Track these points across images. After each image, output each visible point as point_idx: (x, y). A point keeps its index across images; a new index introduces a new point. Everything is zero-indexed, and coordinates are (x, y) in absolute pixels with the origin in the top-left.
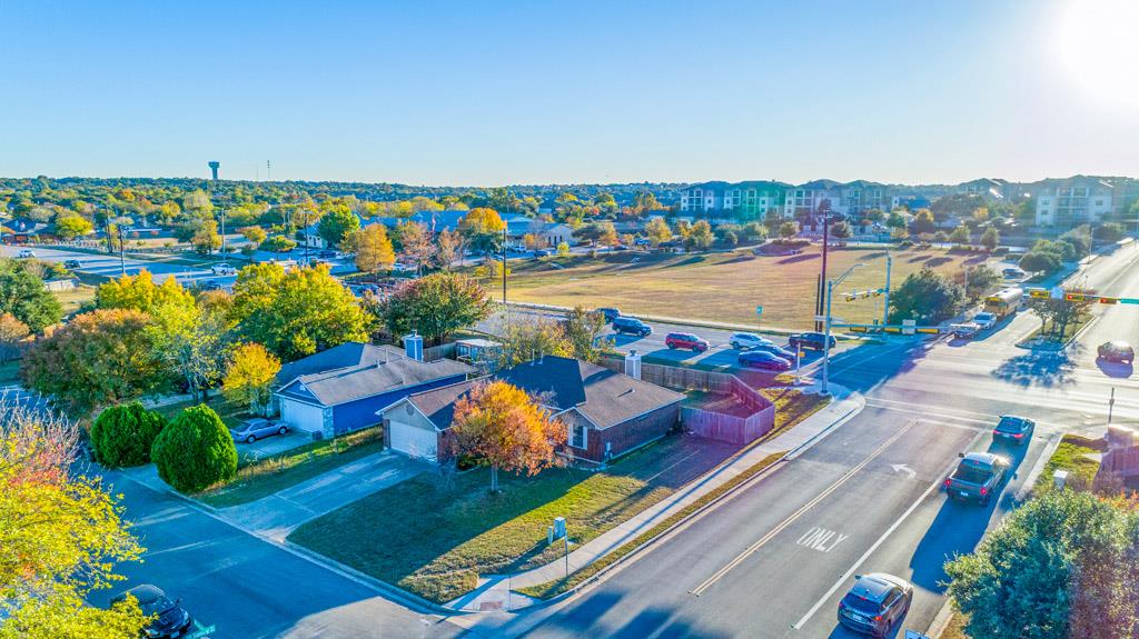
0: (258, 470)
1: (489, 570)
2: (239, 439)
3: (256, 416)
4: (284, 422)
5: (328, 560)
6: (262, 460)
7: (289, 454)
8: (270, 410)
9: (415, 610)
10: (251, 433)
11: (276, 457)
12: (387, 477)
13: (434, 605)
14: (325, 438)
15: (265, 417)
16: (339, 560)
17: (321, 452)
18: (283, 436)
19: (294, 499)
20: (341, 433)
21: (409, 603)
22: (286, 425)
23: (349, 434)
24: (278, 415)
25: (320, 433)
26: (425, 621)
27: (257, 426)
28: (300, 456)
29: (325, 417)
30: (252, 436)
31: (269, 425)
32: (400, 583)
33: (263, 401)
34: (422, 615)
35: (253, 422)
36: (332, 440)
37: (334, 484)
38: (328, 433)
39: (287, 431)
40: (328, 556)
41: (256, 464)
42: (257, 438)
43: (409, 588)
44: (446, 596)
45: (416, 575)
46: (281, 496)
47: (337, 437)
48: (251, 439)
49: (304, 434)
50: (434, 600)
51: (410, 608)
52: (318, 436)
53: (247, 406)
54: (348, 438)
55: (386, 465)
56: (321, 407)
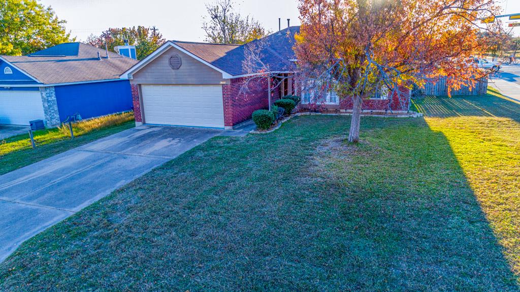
12: (164, 147)
14: (49, 126)
17: (47, 137)
29: (44, 100)
38: (53, 121)
49: (19, 128)
52: (38, 123)
55: (152, 137)
56: (38, 88)
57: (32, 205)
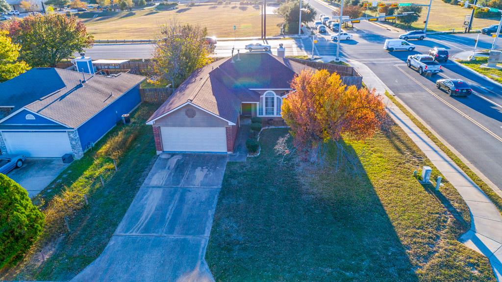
1: (452, 232)
12: (205, 177)
14: (77, 158)
20: (86, 151)
22: (21, 158)
25: (71, 156)
29: (72, 139)
38: (79, 154)
46: (128, 232)
52: (67, 158)
56: (65, 132)
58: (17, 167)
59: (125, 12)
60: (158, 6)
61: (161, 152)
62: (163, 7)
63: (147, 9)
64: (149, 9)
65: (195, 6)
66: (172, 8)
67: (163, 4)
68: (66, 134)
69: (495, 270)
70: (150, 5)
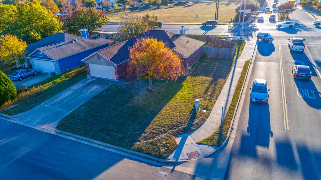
0: (28, 93)
1: (177, 132)
2: (14, 79)
3: (20, 68)
4: (34, 69)
5: (85, 138)
6: (29, 88)
7: (42, 83)
8: (26, 65)
9: (153, 165)
10: (20, 76)
11: (36, 85)
12: (95, 89)
13: (161, 160)
14: (57, 74)
15: (25, 68)
16: (91, 138)
17: (58, 80)
18: (36, 76)
19: (52, 105)
20: (64, 72)
21: (146, 160)
22: (37, 71)
23: (68, 72)
24: (31, 67)
25: (54, 73)
26: (162, 172)
27: (22, 73)
28: (48, 84)
29: (55, 65)
30: (21, 77)
31: (28, 71)
32: (134, 148)
33: (22, 61)
34: (158, 168)
35: (20, 71)
36: (61, 75)
37: (70, 96)
38: (58, 72)
39: (37, 73)
40: (84, 136)
41: (26, 90)
42: (23, 78)
43: (140, 150)
44: (165, 153)
45: (140, 141)
46: (45, 104)
47: (63, 73)
48: (21, 79)
49: (46, 74)
50: (160, 156)
51: (149, 164)
52: (53, 74)
53: (15, 64)
54: (68, 73)
55: (92, 83)
56: (52, 61)
57: (60, 109)
58: (34, 74)
59: (155, 7)
60: (176, 3)
61: (89, 76)
62: (180, 4)
63: (169, 5)
64: (170, 5)
65: (199, 3)
66: (184, 4)
67: (180, 2)
68: (53, 62)
69: (175, 152)
70: (172, 3)
